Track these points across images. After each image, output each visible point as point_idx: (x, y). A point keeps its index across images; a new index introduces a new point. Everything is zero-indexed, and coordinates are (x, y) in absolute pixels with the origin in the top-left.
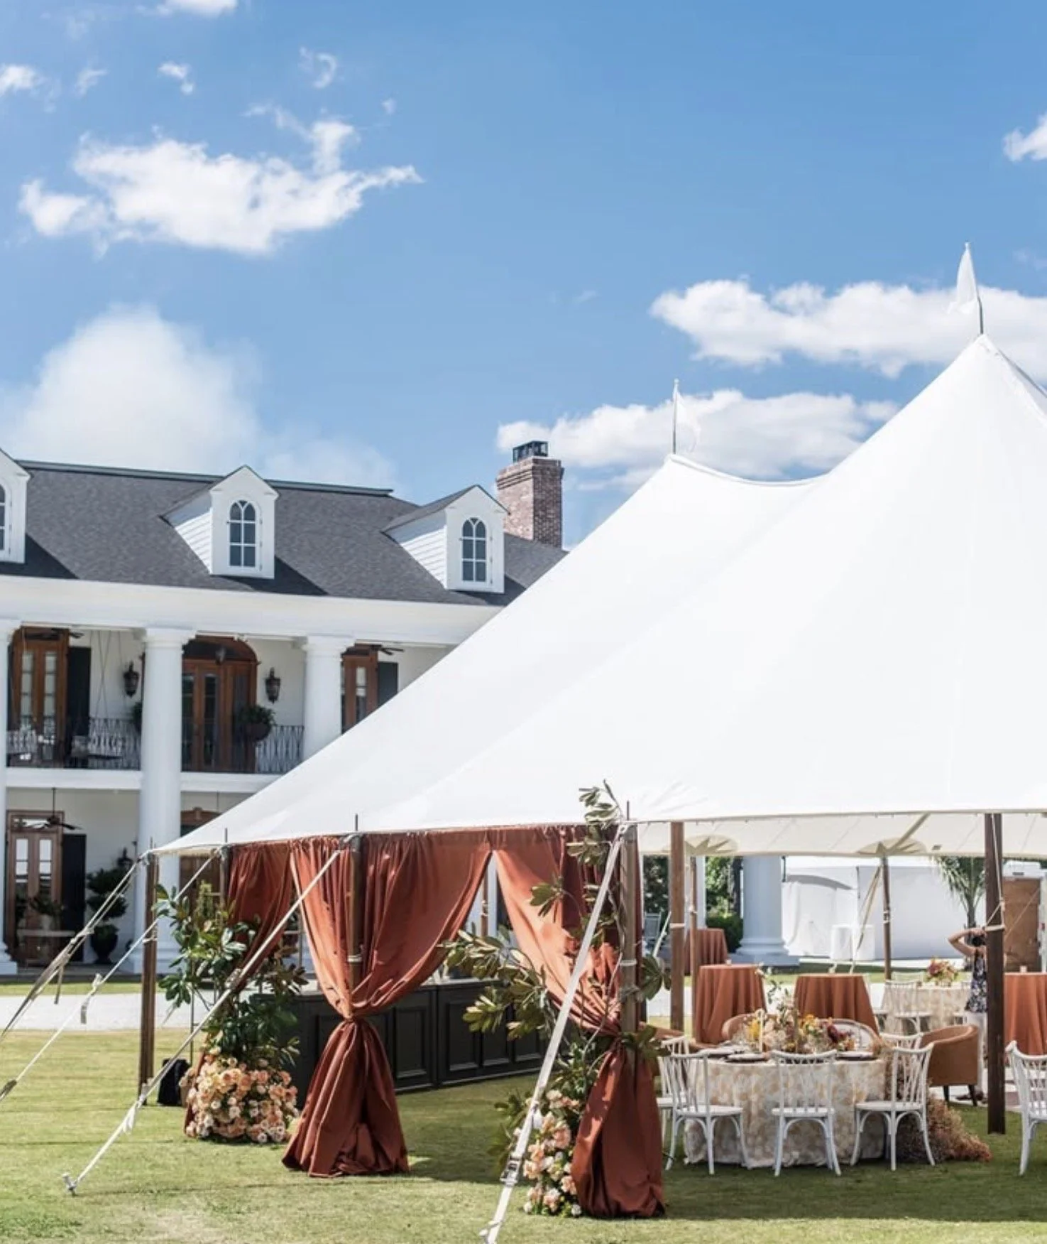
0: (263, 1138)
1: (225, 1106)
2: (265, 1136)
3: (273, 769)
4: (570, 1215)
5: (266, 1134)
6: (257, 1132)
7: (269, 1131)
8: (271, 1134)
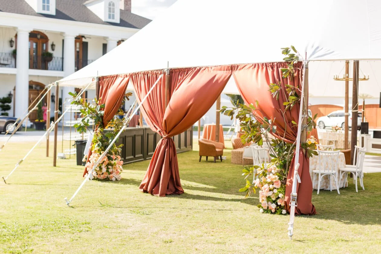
0: (114, 179)
1: (101, 168)
2: (115, 178)
3: (52, 69)
4: (281, 214)
5: (115, 177)
6: (112, 177)
7: (116, 177)
8: (117, 178)
